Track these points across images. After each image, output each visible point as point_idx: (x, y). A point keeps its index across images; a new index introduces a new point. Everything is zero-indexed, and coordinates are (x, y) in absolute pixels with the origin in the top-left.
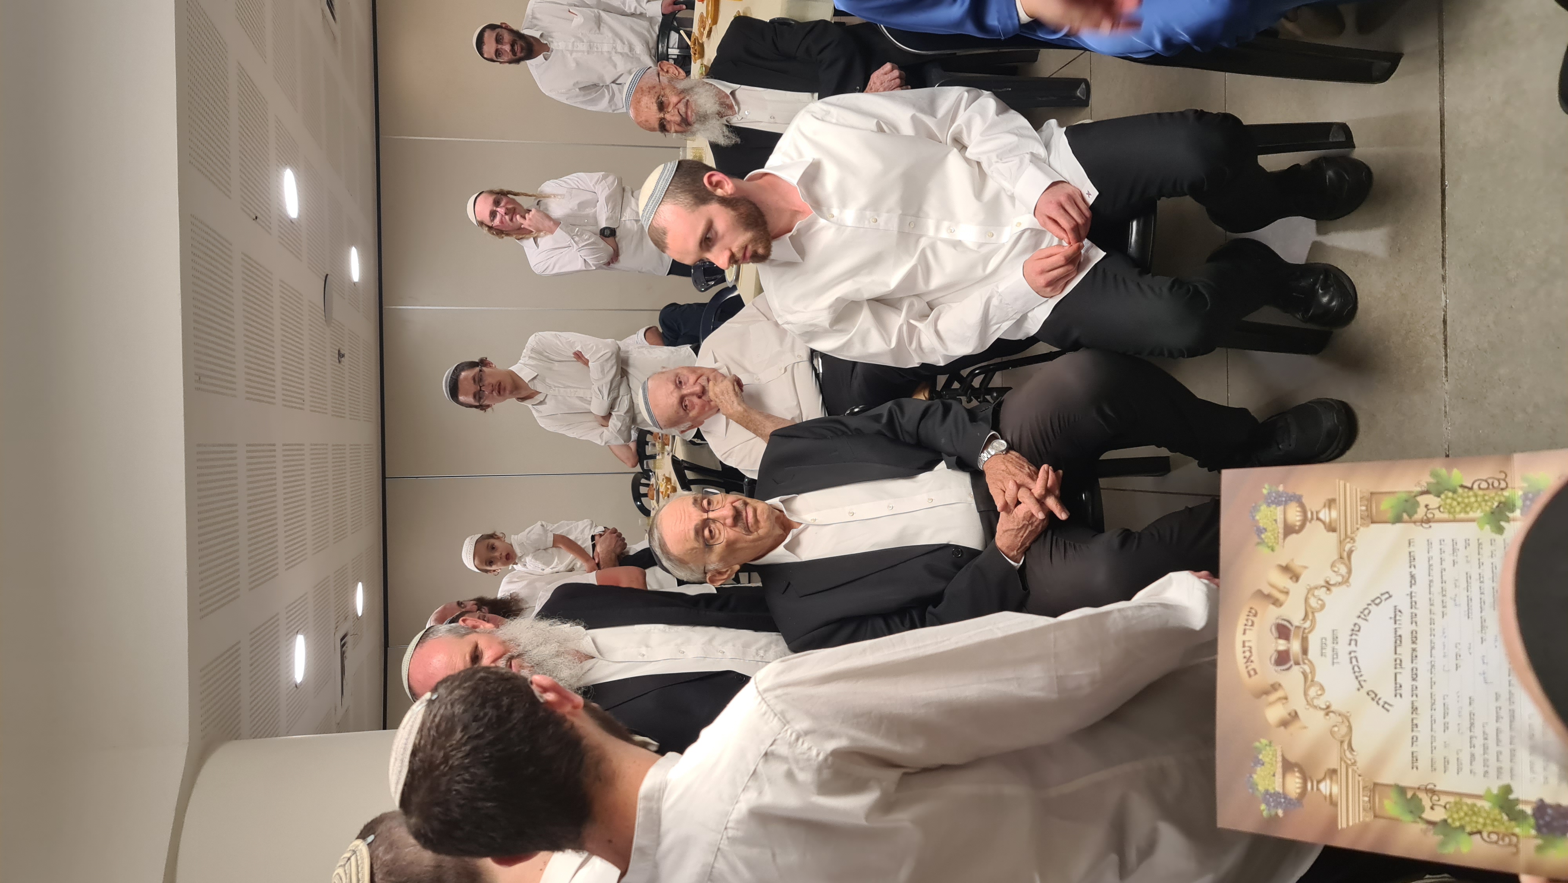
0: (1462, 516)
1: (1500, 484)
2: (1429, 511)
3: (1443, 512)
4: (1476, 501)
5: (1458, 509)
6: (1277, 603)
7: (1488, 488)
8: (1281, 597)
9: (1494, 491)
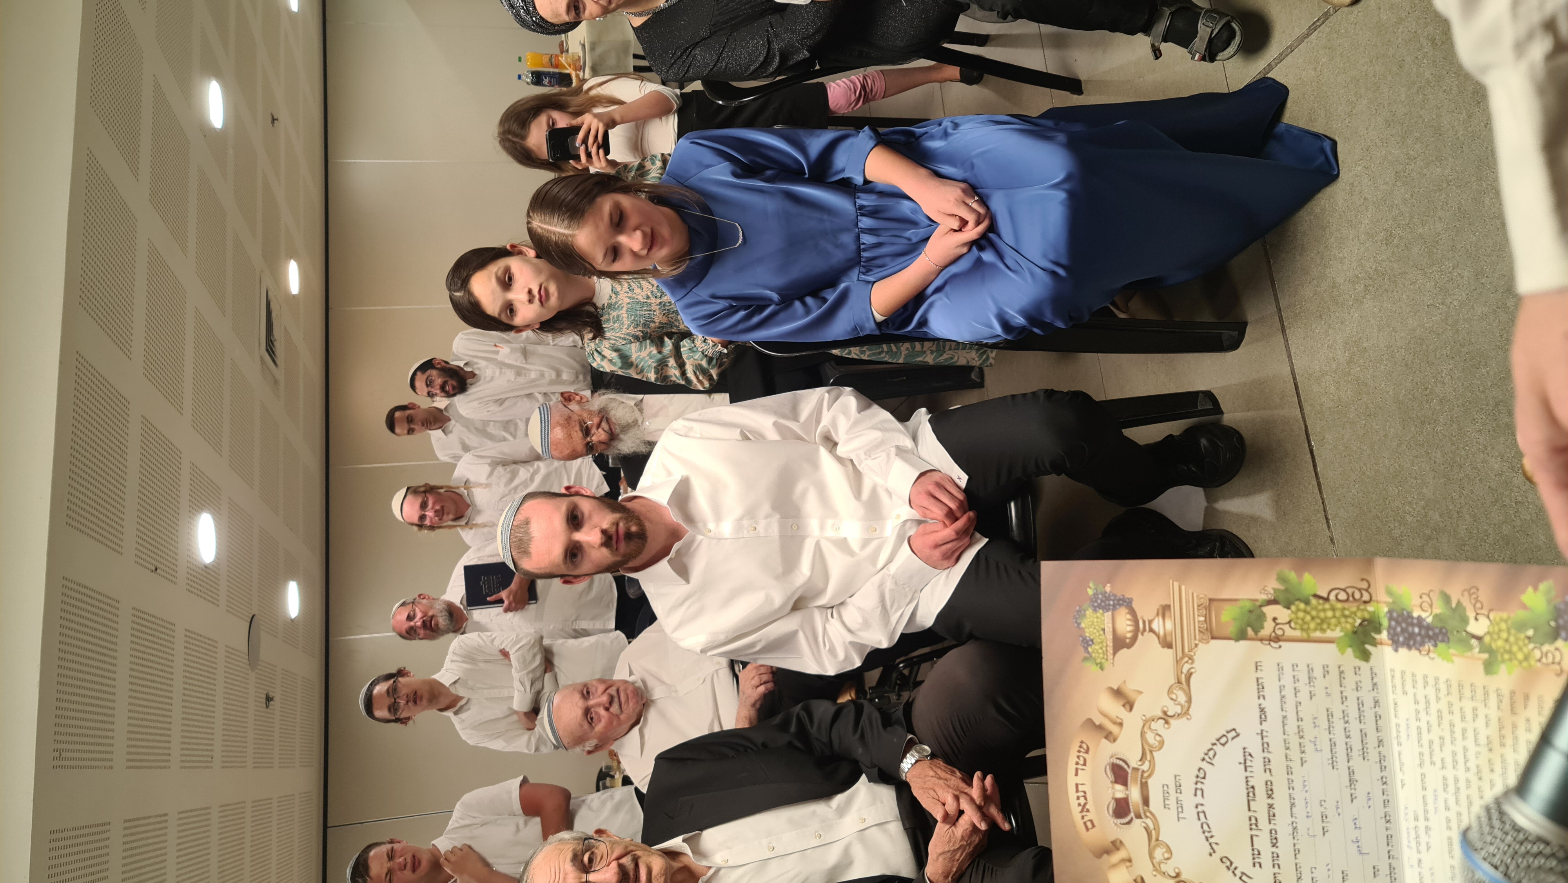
0: (1318, 634)
1: (1362, 596)
2: (1278, 626)
3: (1295, 629)
4: (1334, 617)
5: (1312, 625)
6: (1110, 737)
7: (1347, 600)
8: (1114, 729)
9: (1356, 604)
